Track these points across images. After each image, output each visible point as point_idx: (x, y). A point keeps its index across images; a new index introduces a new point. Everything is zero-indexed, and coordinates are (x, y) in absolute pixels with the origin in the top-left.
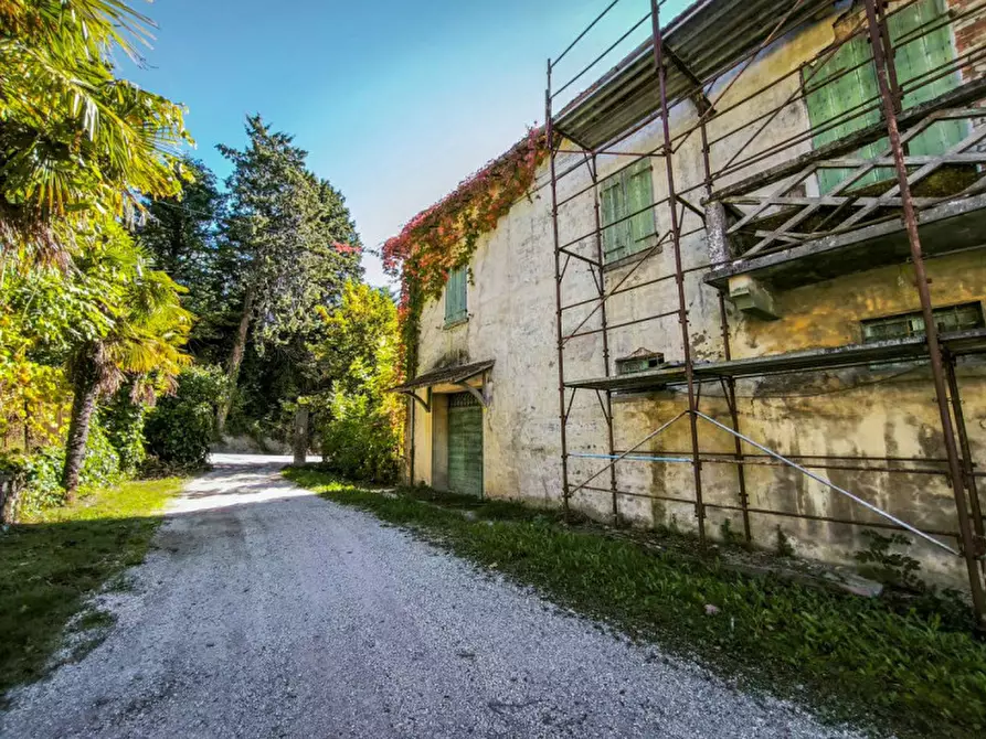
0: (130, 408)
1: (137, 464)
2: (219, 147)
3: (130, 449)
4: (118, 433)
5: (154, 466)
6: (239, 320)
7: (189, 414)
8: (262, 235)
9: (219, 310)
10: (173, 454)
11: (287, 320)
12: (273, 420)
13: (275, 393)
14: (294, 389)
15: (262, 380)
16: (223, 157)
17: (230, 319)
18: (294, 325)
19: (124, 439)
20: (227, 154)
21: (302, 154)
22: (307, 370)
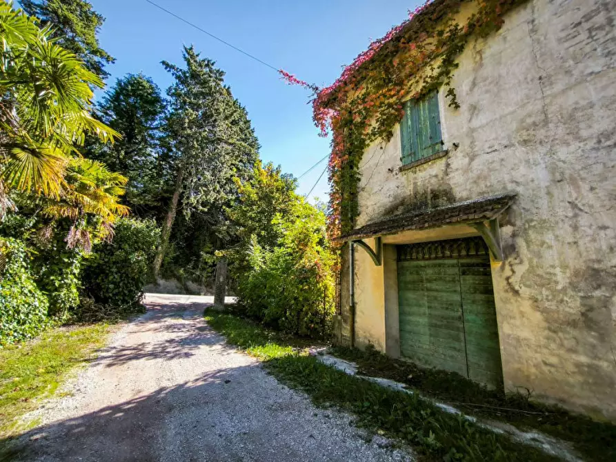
0: (65, 253)
1: (71, 308)
2: (163, 63)
3: (62, 294)
4: (52, 278)
5: (89, 309)
6: (172, 192)
7: (126, 260)
8: (191, 129)
9: (159, 183)
10: (110, 297)
11: (207, 193)
12: (194, 268)
13: (195, 248)
14: (209, 245)
15: (186, 239)
16: (166, 71)
17: (166, 191)
18: (212, 197)
19: (57, 284)
20: (168, 69)
21: (221, 73)
22: (220, 232)
